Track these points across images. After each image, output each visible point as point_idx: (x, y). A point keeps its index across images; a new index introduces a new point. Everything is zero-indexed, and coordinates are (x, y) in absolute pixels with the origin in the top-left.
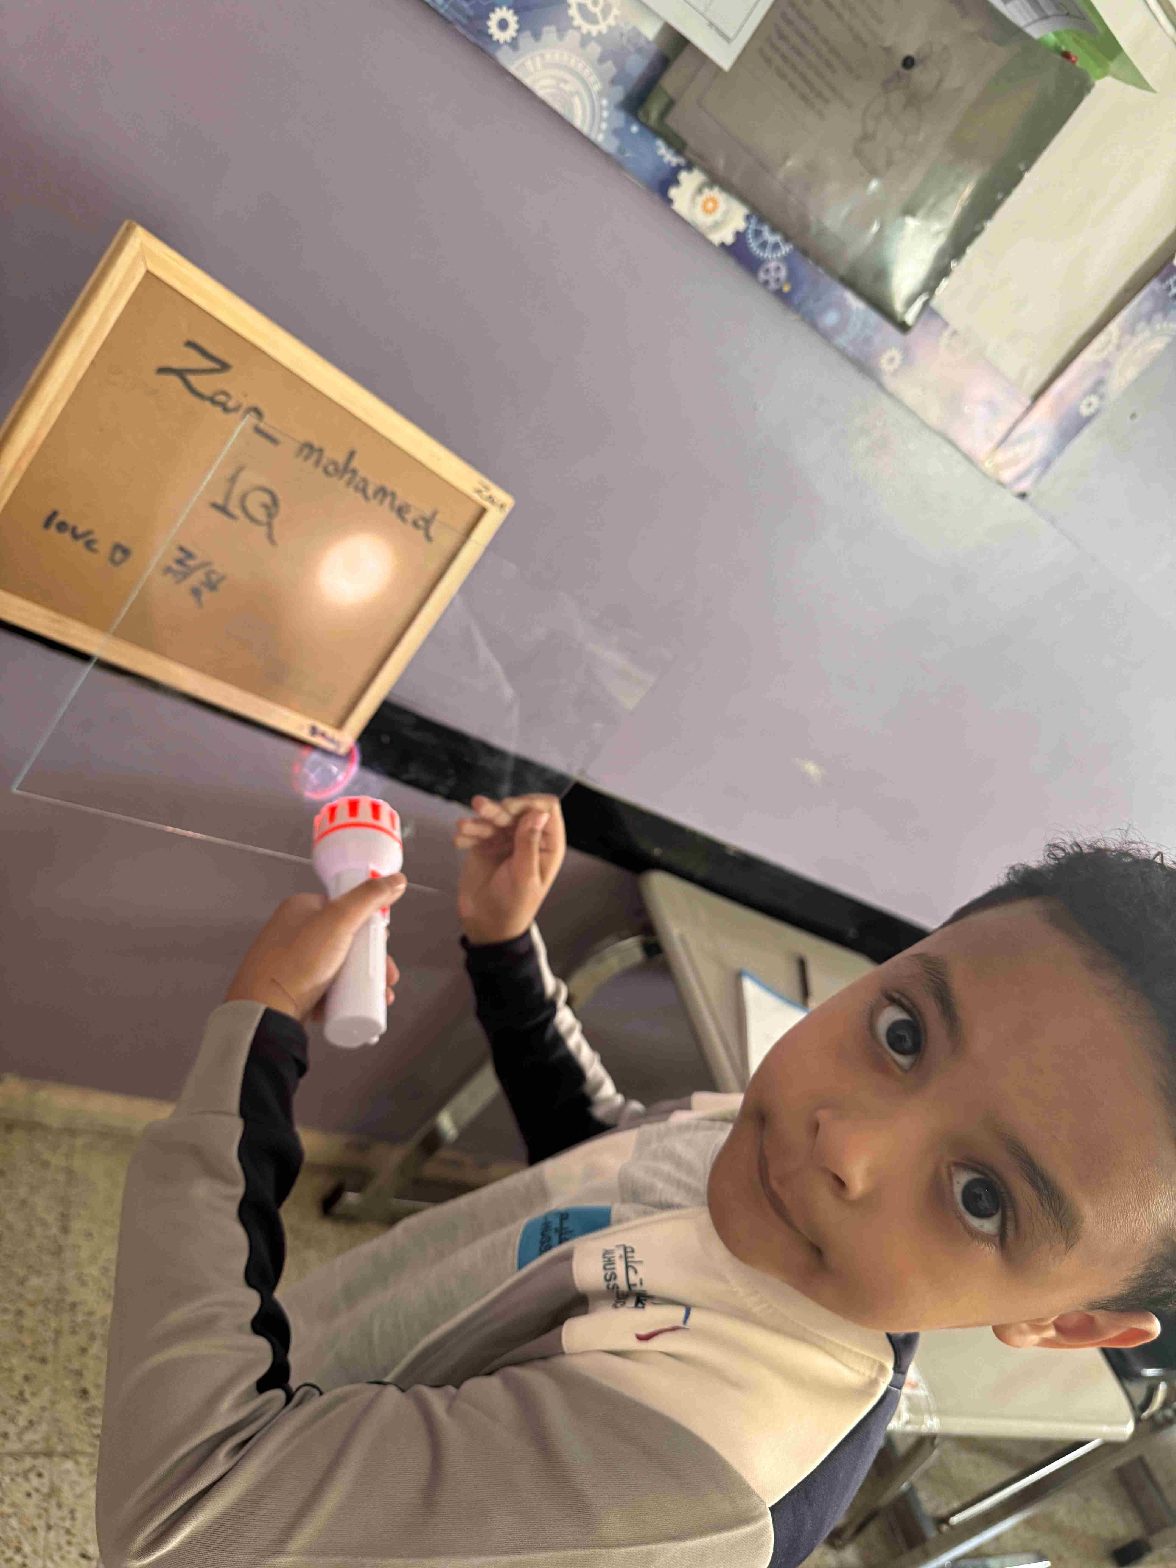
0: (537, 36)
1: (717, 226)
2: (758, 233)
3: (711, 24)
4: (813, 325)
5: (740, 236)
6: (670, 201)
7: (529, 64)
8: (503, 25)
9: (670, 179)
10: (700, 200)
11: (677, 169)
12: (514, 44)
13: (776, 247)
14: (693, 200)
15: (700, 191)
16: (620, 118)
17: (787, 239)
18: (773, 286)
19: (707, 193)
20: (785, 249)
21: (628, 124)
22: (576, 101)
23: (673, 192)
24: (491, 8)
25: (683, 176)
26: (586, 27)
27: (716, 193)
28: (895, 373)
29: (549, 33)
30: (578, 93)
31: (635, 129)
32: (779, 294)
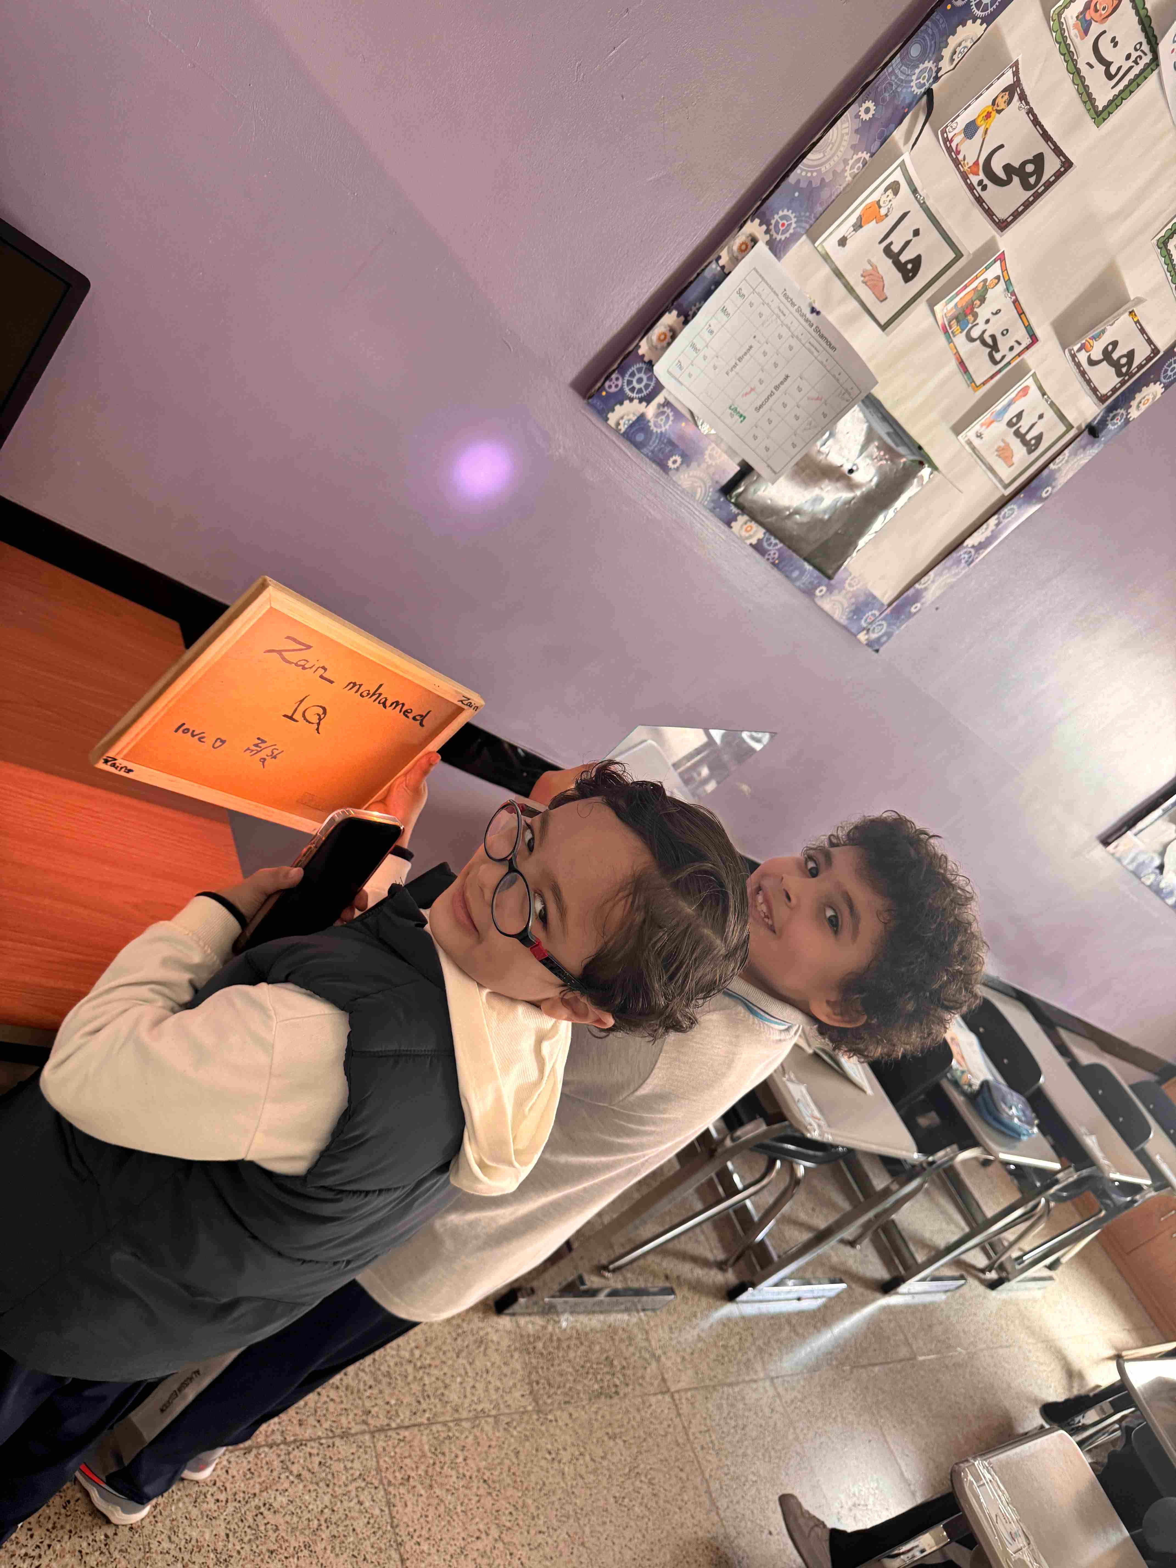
0: (688, 466)
1: (750, 537)
2: (768, 539)
3: (769, 466)
4: (787, 577)
5: (760, 541)
6: (731, 527)
7: (682, 477)
8: (675, 462)
9: (734, 518)
10: (745, 527)
11: (738, 514)
12: (677, 469)
13: (776, 545)
14: (742, 527)
15: (746, 523)
16: (717, 495)
17: (781, 541)
18: (771, 560)
19: (749, 524)
20: (780, 545)
21: (719, 498)
22: (699, 490)
23: (733, 524)
24: (672, 456)
25: (740, 518)
26: (710, 462)
27: (754, 525)
28: (822, 596)
29: (694, 464)
30: (700, 487)
31: (722, 499)
32: (773, 563)
